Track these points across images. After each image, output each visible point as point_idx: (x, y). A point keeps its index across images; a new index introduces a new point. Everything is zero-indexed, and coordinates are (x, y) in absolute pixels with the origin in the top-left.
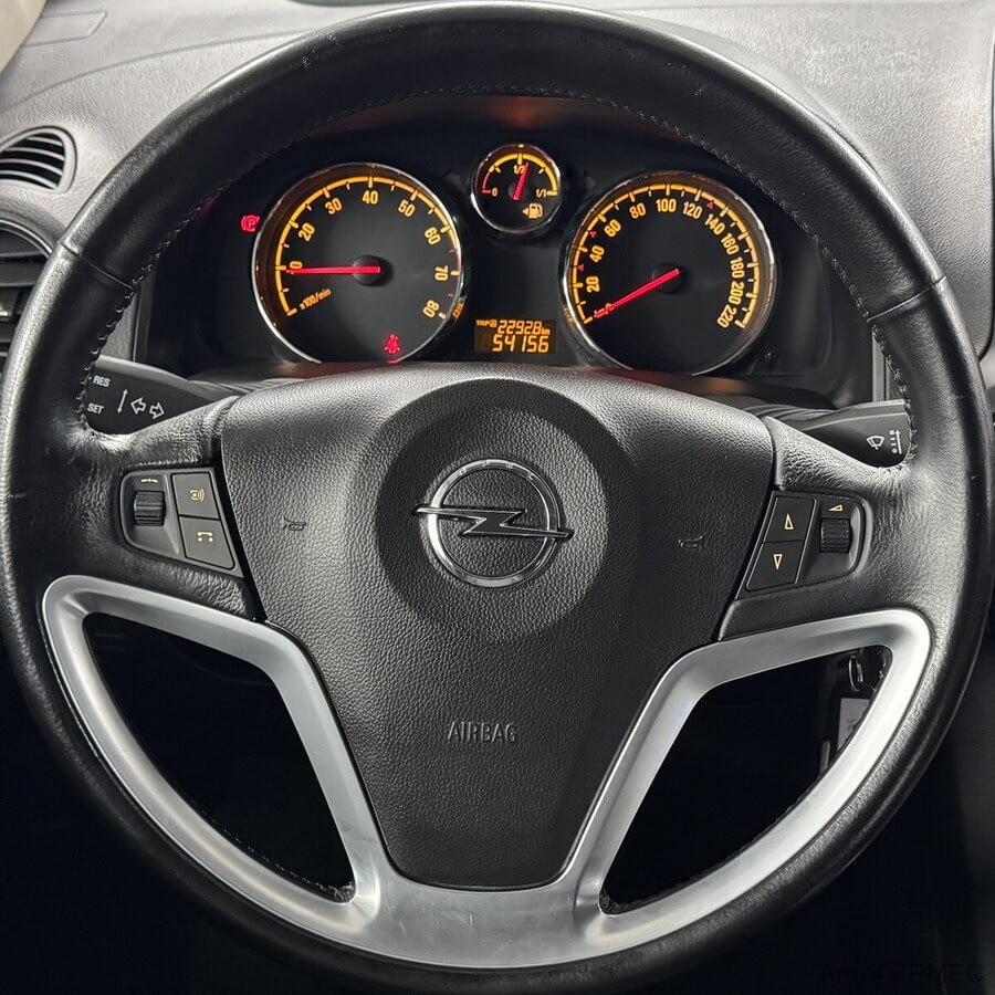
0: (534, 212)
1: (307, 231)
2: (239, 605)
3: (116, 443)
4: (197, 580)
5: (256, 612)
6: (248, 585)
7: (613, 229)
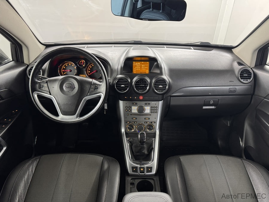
0: (84, 65)
1: (64, 67)
2: (49, 94)
3: (39, 81)
4: (46, 92)
5: (50, 94)
6: (50, 92)
7: (91, 67)
